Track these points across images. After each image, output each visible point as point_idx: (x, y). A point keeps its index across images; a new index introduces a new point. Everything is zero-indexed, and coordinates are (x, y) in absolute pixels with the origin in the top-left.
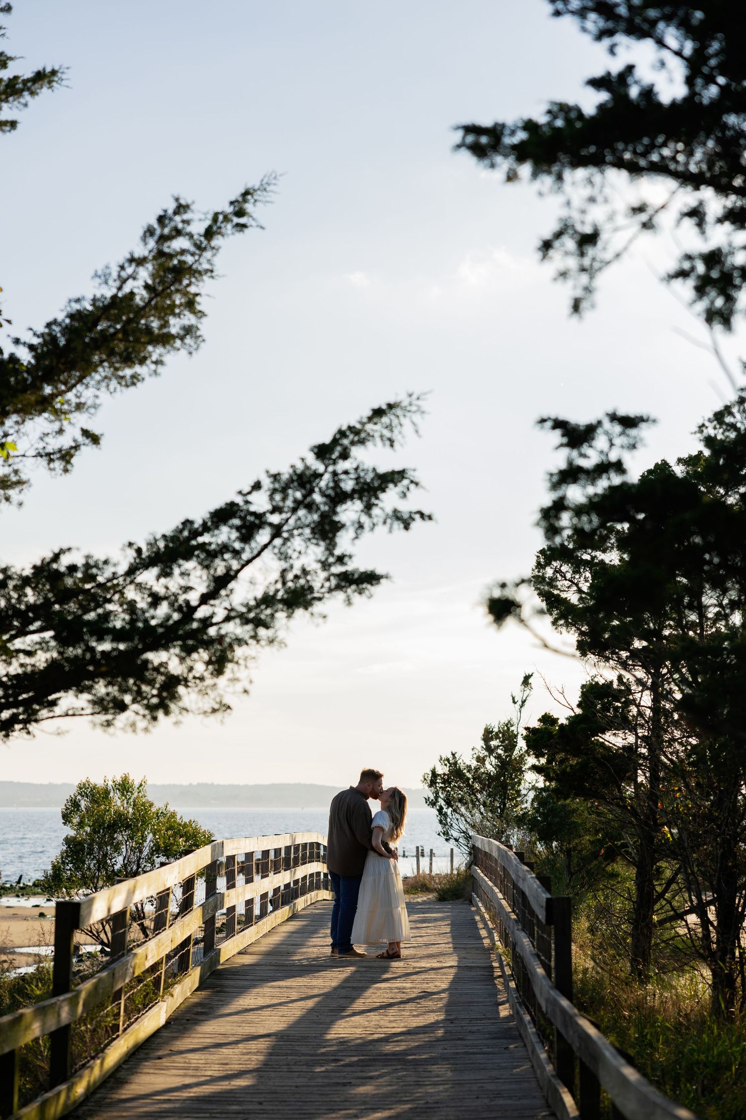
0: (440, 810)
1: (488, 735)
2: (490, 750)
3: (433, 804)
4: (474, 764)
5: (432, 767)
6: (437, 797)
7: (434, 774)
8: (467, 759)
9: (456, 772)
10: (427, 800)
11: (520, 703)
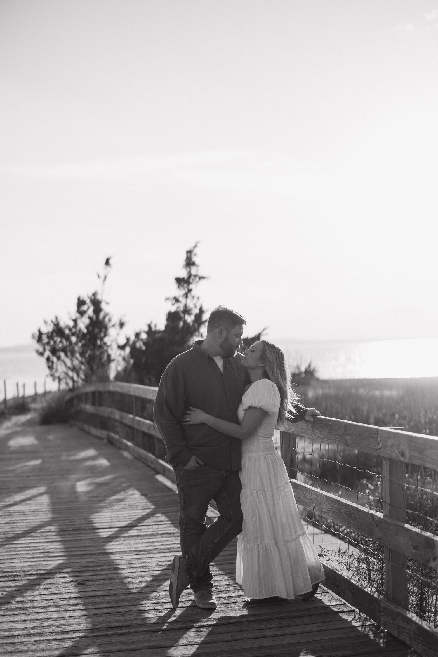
0: (48, 359)
1: (81, 303)
2: (82, 313)
3: (42, 354)
4: (71, 324)
5: (38, 328)
6: (44, 350)
7: (40, 334)
8: (66, 322)
9: (58, 330)
10: (37, 352)
11: (103, 278)
